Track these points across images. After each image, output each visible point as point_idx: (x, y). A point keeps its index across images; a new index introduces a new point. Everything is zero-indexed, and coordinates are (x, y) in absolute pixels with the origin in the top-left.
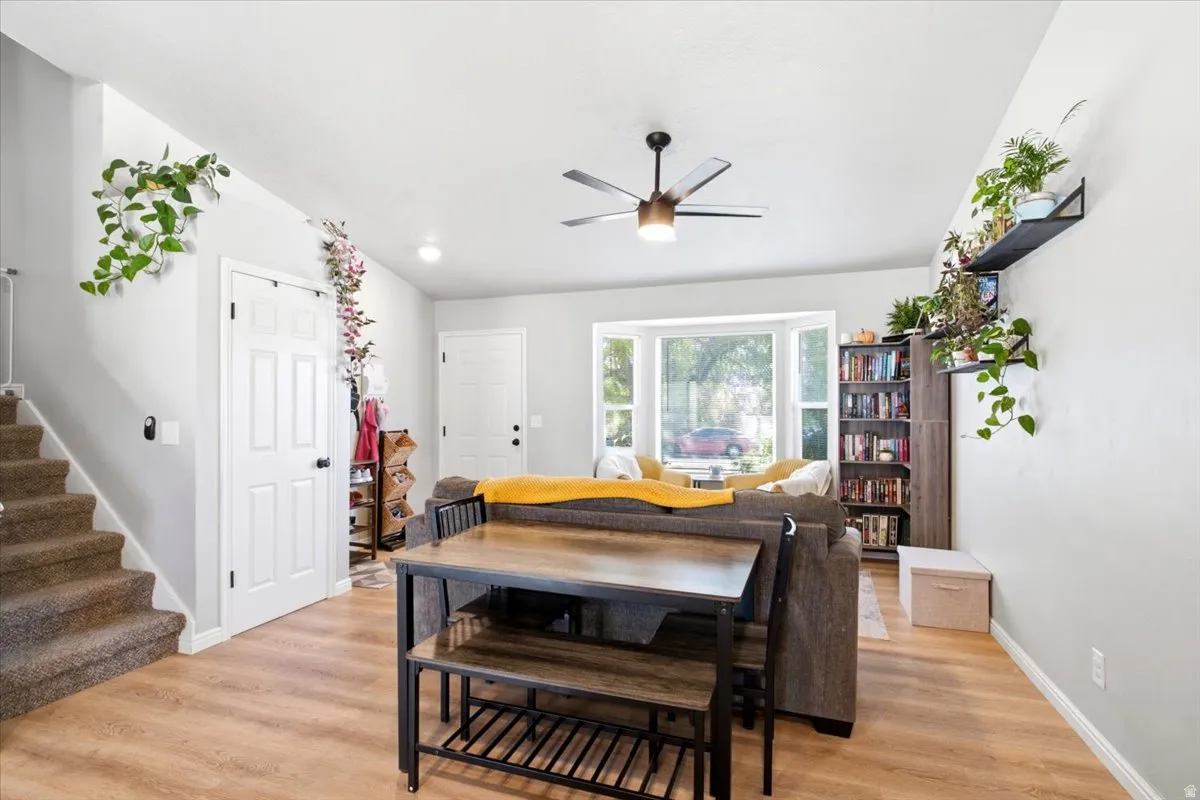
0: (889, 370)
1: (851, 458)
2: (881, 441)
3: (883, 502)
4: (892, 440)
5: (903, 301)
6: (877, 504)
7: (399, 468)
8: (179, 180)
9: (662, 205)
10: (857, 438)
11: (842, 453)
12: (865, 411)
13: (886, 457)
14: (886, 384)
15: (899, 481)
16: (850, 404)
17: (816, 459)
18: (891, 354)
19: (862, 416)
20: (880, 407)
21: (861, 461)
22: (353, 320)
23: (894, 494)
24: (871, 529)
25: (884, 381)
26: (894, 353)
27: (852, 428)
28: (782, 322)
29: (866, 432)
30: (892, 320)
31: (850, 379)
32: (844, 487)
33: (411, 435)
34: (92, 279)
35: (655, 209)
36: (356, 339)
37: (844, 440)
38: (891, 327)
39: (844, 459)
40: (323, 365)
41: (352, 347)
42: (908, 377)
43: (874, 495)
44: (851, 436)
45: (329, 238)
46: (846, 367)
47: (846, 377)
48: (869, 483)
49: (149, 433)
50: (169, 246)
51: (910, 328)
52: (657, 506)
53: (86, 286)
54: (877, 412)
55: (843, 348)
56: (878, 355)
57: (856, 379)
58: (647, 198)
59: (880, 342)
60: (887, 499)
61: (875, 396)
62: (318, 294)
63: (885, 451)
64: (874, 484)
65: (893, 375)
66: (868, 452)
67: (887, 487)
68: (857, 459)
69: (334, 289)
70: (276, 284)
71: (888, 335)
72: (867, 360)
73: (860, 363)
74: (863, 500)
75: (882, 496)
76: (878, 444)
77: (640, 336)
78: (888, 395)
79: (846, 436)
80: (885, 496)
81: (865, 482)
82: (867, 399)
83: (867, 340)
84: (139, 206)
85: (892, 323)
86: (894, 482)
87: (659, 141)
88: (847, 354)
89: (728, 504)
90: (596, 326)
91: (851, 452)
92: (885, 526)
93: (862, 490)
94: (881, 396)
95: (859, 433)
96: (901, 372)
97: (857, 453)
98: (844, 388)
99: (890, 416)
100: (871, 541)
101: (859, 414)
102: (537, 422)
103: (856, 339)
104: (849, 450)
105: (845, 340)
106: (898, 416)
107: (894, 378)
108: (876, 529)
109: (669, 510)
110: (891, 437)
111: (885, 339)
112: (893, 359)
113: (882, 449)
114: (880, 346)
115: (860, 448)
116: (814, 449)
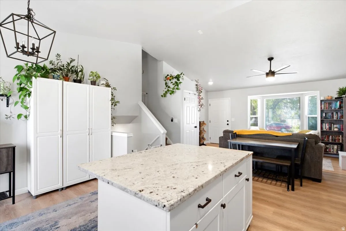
0: (337, 106)
1: (325, 130)
2: (335, 125)
3: (336, 141)
4: (339, 125)
5: (342, 88)
6: (333, 142)
7: (203, 129)
8: (178, 77)
9: (271, 73)
10: (327, 125)
11: (322, 128)
12: (329, 117)
13: (336, 129)
14: (336, 110)
15: (341, 136)
16: (324, 115)
17: (313, 130)
18: (337, 102)
19: (328, 119)
20: (334, 116)
21: (328, 130)
22: (200, 99)
23: (339, 139)
24: (331, 148)
25: (335, 109)
26: (339, 102)
27: (325, 122)
28: (302, 94)
29: (329, 123)
30: (338, 93)
31: (324, 109)
32: (322, 137)
33: (205, 122)
34: (163, 95)
35: (270, 74)
36: (200, 103)
37: (322, 125)
38: (338, 95)
39: (322, 130)
40: (196, 108)
41: (200, 104)
42: (343, 108)
43: (332, 140)
44: (324, 124)
45: (196, 83)
46: (323, 106)
47: (323, 108)
48: (331, 136)
49: (172, 121)
50: (177, 89)
51: (344, 95)
52: (274, 135)
53: (162, 96)
54: (333, 117)
55: (321, 101)
56: (333, 102)
57: (326, 109)
58: (268, 72)
59: (334, 99)
60: (337, 141)
61: (333, 113)
62: (195, 94)
63: (335, 128)
64: (332, 137)
65: (338, 107)
66: (330, 128)
67: (337, 137)
68: (326, 130)
69: (197, 93)
70: (190, 93)
71: (337, 97)
72: (330, 104)
73: (327, 105)
74: (329, 141)
75: (335, 140)
76: (334, 126)
77: (260, 99)
78: (337, 113)
79: (323, 124)
80: (336, 140)
81: (329, 136)
82: (330, 114)
83: (330, 98)
84: (172, 82)
85: (338, 94)
86: (339, 136)
87: (271, 59)
88: (323, 102)
89: (291, 135)
90: (248, 97)
91: (325, 128)
92: (336, 148)
93: (328, 138)
94: (334, 113)
95: (327, 123)
96: (341, 107)
97: (326, 128)
98: (322, 111)
99: (338, 118)
100: (331, 152)
101: (327, 118)
102: (233, 120)
103: (326, 98)
104: (324, 127)
105: (322, 99)
106: (340, 118)
107: (339, 108)
108: (333, 149)
109: (277, 136)
110: (338, 124)
111: (336, 98)
112: (338, 104)
113: (335, 127)
114: (334, 100)
115: (327, 127)
116: (313, 127)
